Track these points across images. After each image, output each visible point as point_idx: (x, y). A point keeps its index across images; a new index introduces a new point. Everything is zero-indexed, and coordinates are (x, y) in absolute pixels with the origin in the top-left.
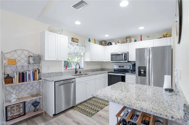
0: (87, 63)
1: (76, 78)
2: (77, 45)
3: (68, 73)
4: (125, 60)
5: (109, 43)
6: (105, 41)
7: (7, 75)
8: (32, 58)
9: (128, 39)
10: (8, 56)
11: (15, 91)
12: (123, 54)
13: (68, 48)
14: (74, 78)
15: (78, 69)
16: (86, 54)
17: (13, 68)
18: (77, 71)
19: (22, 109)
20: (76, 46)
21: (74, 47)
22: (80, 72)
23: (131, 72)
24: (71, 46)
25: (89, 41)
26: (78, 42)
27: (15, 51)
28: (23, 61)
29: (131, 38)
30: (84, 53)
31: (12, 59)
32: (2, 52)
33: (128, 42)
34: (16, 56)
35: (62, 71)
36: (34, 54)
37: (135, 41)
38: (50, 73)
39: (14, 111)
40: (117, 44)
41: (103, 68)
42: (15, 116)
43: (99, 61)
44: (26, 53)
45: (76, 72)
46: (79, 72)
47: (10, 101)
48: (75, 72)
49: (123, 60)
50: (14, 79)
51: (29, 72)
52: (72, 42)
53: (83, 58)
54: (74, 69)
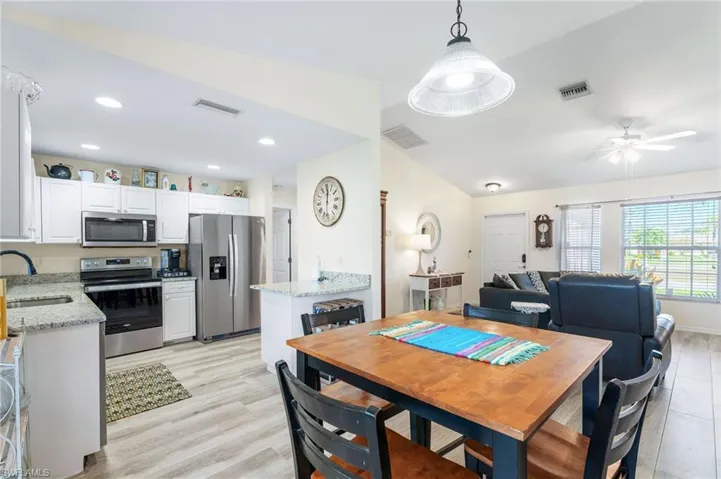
4: (148, 240)
9: (149, 177)
12: (140, 222)
23: (170, 275)
29: (161, 175)
33: (149, 183)
37: (173, 188)
49: (142, 241)
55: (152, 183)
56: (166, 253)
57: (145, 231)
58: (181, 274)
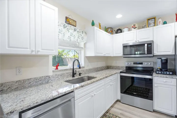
0: (89, 59)
1: (75, 91)
2: (75, 30)
3: (60, 77)
4: (148, 54)
5: (118, 30)
6: (111, 28)
9: (151, 22)
12: (144, 45)
13: (59, 32)
14: (72, 92)
15: (76, 68)
16: (88, 45)
18: (75, 72)
20: (73, 31)
21: (70, 32)
22: (80, 74)
23: (160, 72)
24: (64, 30)
25: (93, 24)
26: (75, 26)
29: (157, 19)
30: (85, 44)
33: (151, 25)
35: (49, 75)
37: (165, 23)
38: (24, 80)
40: (131, 30)
41: (109, 65)
43: (106, 56)
45: (74, 74)
46: (78, 73)
48: (72, 74)
49: (145, 54)
52: (66, 24)
53: (83, 52)
54: (70, 69)
55: (152, 24)
56: (160, 60)
57: (146, 49)
58: (168, 73)
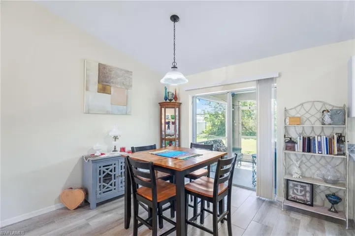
7: (289, 139)
8: (329, 114)
10: (293, 113)
11: (299, 163)
17: (299, 129)
19: (308, 195)
27: (302, 104)
28: (313, 120)
31: (297, 117)
32: (285, 108)
34: (302, 112)
36: (333, 106)
39: (297, 191)
42: (298, 199)
44: (319, 106)
47: (292, 175)
50: (296, 145)
51: (319, 138)
